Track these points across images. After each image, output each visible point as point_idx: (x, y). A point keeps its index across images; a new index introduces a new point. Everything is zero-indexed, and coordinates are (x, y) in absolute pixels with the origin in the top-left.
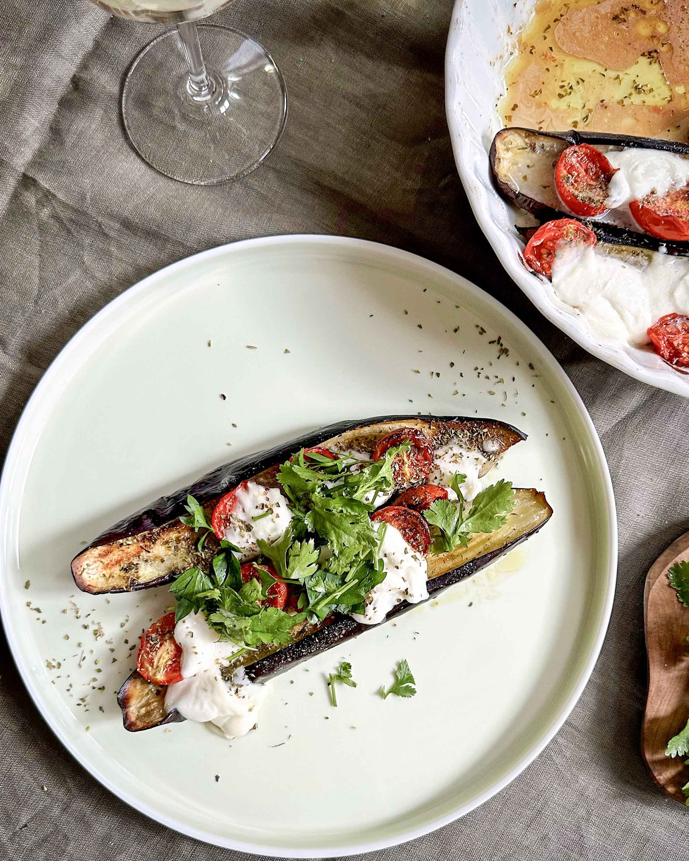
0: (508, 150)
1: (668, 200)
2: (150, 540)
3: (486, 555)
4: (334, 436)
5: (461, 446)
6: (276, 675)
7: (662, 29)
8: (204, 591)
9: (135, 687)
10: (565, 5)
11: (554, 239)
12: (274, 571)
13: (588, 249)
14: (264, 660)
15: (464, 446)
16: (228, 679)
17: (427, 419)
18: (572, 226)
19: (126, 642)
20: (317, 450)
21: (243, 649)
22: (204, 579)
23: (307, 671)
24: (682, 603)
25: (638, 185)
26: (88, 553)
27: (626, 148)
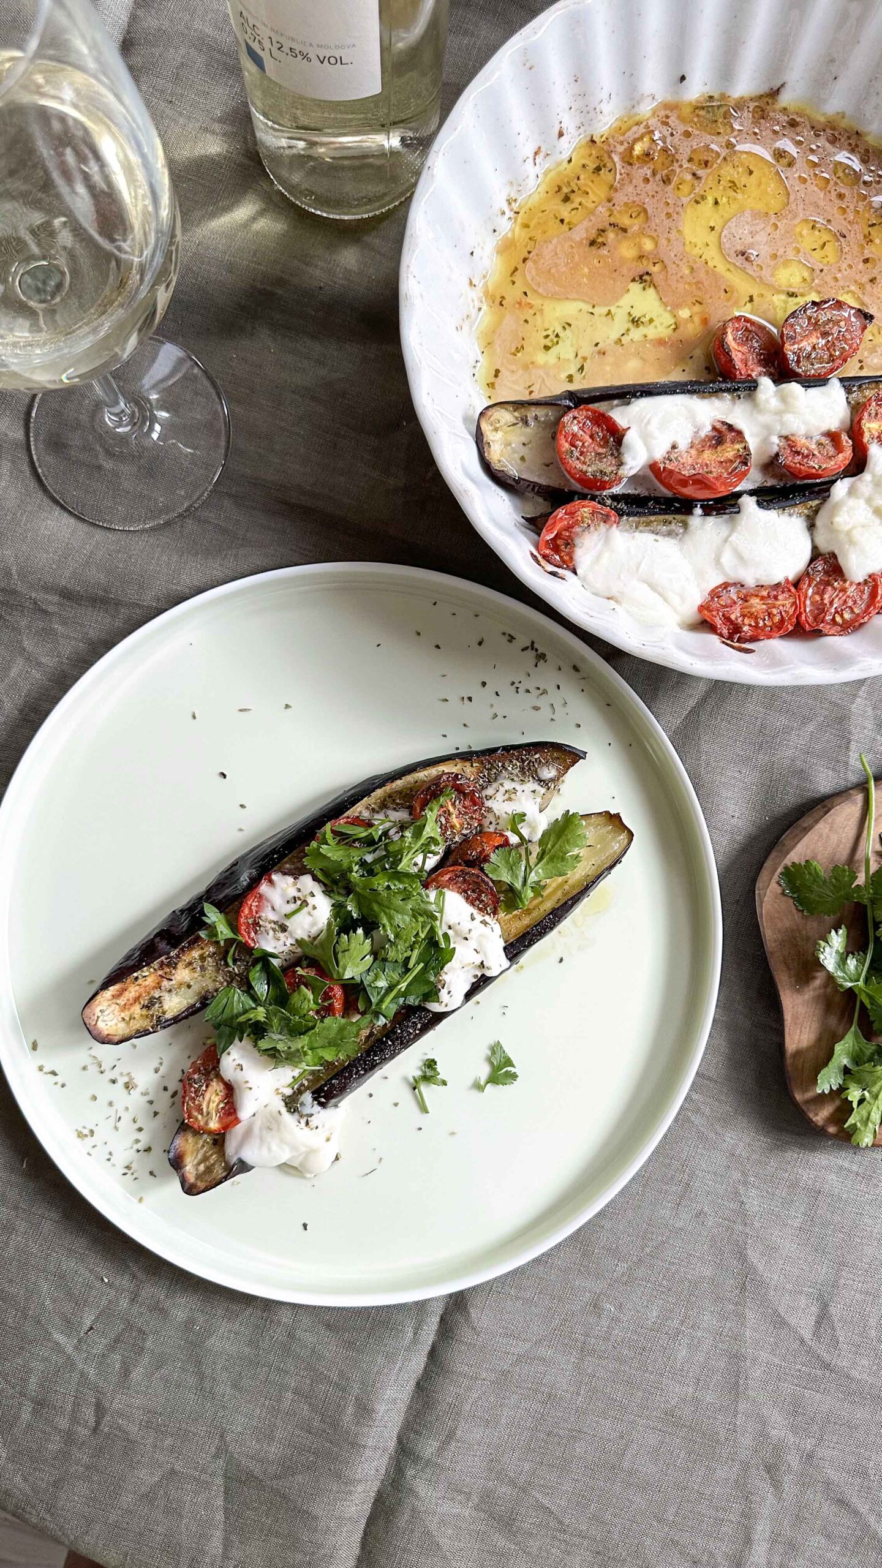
0: (496, 430)
1: (693, 452)
2: (169, 965)
3: (566, 903)
4: (362, 799)
5: (512, 780)
6: (351, 1092)
7: (648, 245)
8: (245, 1012)
9: (187, 1140)
10: (530, 239)
11: (569, 528)
12: (323, 972)
13: (610, 531)
14: (332, 1079)
15: (516, 779)
16: (295, 1111)
17: (466, 756)
18: (586, 510)
19: (165, 1089)
20: (345, 820)
21: (305, 1071)
22: (242, 998)
23: (386, 1078)
24: (803, 911)
25: (654, 442)
26: (99, 997)
27: (633, 400)
